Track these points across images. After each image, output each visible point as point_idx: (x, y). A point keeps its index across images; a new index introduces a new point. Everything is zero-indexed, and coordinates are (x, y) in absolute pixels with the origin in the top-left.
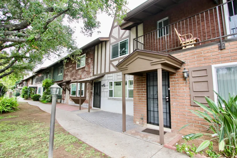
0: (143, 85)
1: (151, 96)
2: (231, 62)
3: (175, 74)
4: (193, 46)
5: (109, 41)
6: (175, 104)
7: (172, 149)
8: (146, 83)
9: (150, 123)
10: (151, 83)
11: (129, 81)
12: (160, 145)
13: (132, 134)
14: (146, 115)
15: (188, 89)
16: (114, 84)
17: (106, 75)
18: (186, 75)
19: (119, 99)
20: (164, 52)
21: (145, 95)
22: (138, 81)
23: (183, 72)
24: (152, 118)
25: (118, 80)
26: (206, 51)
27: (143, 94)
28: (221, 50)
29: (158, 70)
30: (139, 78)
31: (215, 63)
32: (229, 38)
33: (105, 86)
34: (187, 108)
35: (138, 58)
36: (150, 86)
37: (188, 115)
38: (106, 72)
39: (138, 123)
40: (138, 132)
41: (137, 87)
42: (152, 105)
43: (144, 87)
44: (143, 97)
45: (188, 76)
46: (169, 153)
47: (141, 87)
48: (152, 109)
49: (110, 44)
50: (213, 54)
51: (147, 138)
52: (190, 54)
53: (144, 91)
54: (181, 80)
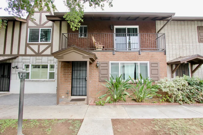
0: (69, 69)
1: (75, 77)
2: (117, 61)
3: (92, 64)
4: (101, 50)
5: (25, 23)
6: (91, 81)
7: (94, 105)
8: (71, 68)
9: (74, 95)
10: (76, 69)
11: (50, 65)
12: (87, 105)
13: (65, 104)
14: (71, 91)
15: (98, 73)
16: (32, 67)
17: (20, 57)
18: (98, 65)
19: (37, 81)
20: (86, 49)
21: (70, 76)
22: (64, 66)
23: (97, 64)
24: (75, 92)
25: (36, 63)
26: (108, 54)
27: (69, 76)
28: (114, 55)
29: (87, 62)
30: (66, 64)
31: (111, 60)
32: (115, 50)
33: (18, 68)
34: (98, 83)
35: (74, 51)
36: (74, 70)
37: (98, 87)
38: (20, 54)
39: (63, 97)
40: (68, 102)
41: (64, 71)
42: (75, 83)
43: (70, 71)
44: (69, 78)
45: (99, 66)
46: (93, 107)
47: (67, 71)
48: (75, 86)
49: (28, 27)
50: (111, 56)
51: (77, 104)
52: (100, 54)
53: (69, 73)
54: (95, 67)
